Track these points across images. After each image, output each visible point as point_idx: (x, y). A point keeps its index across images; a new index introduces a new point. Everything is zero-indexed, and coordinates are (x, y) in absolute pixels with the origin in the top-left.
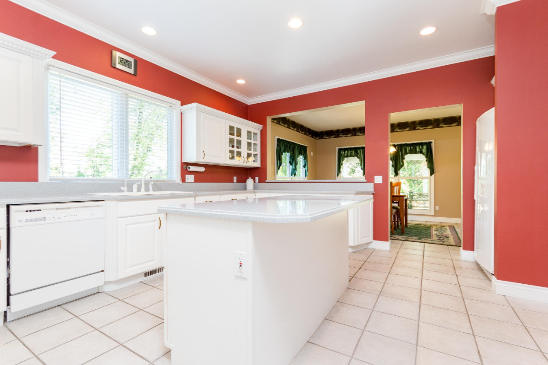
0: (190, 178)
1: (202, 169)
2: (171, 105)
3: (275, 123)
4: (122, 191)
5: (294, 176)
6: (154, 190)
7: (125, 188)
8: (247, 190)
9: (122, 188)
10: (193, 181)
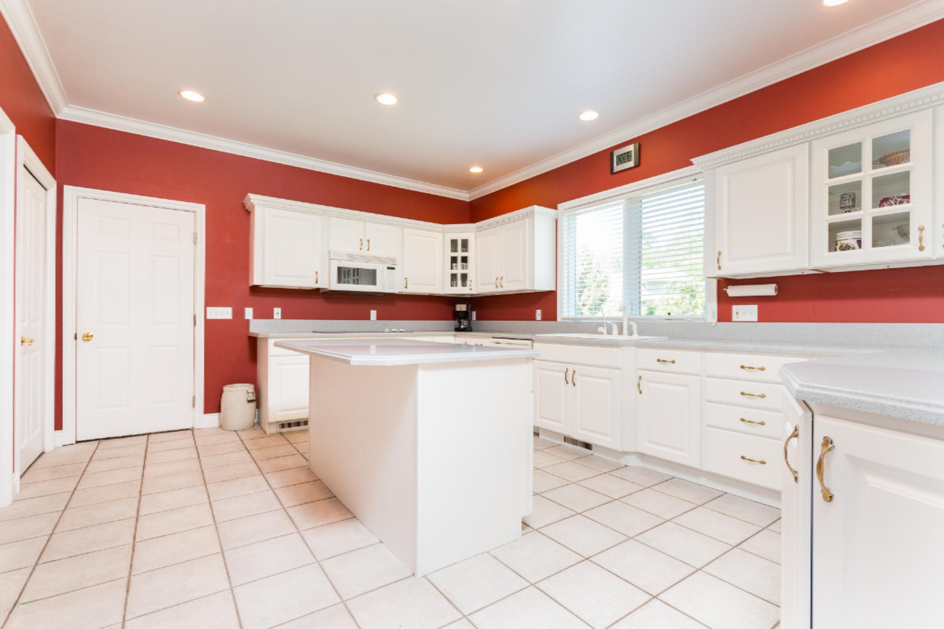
0: (747, 313)
1: (769, 290)
10: (757, 320)
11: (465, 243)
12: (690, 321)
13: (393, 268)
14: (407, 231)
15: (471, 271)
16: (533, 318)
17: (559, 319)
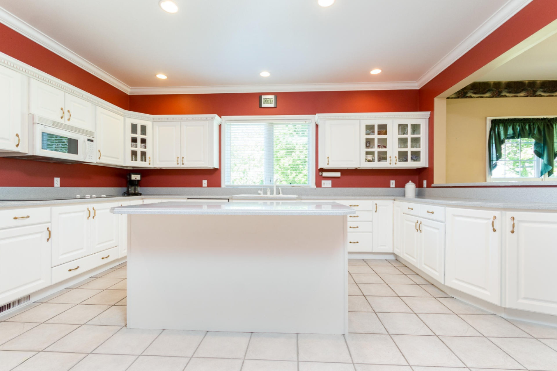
0: (327, 184)
1: (338, 174)
2: (306, 121)
3: (487, 97)
4: (260, 194)
5: (549, 175)
6: (283, 193)
7: (261, 192)
8: (406, 197)
9: (259, 192)
10: (331, 187)
11: (144, 129)
12: (303, 187)
13: (92, 141)
14: (99, 109)
15: (149, 151)
16: (201, 186)
17: (223, 185)
